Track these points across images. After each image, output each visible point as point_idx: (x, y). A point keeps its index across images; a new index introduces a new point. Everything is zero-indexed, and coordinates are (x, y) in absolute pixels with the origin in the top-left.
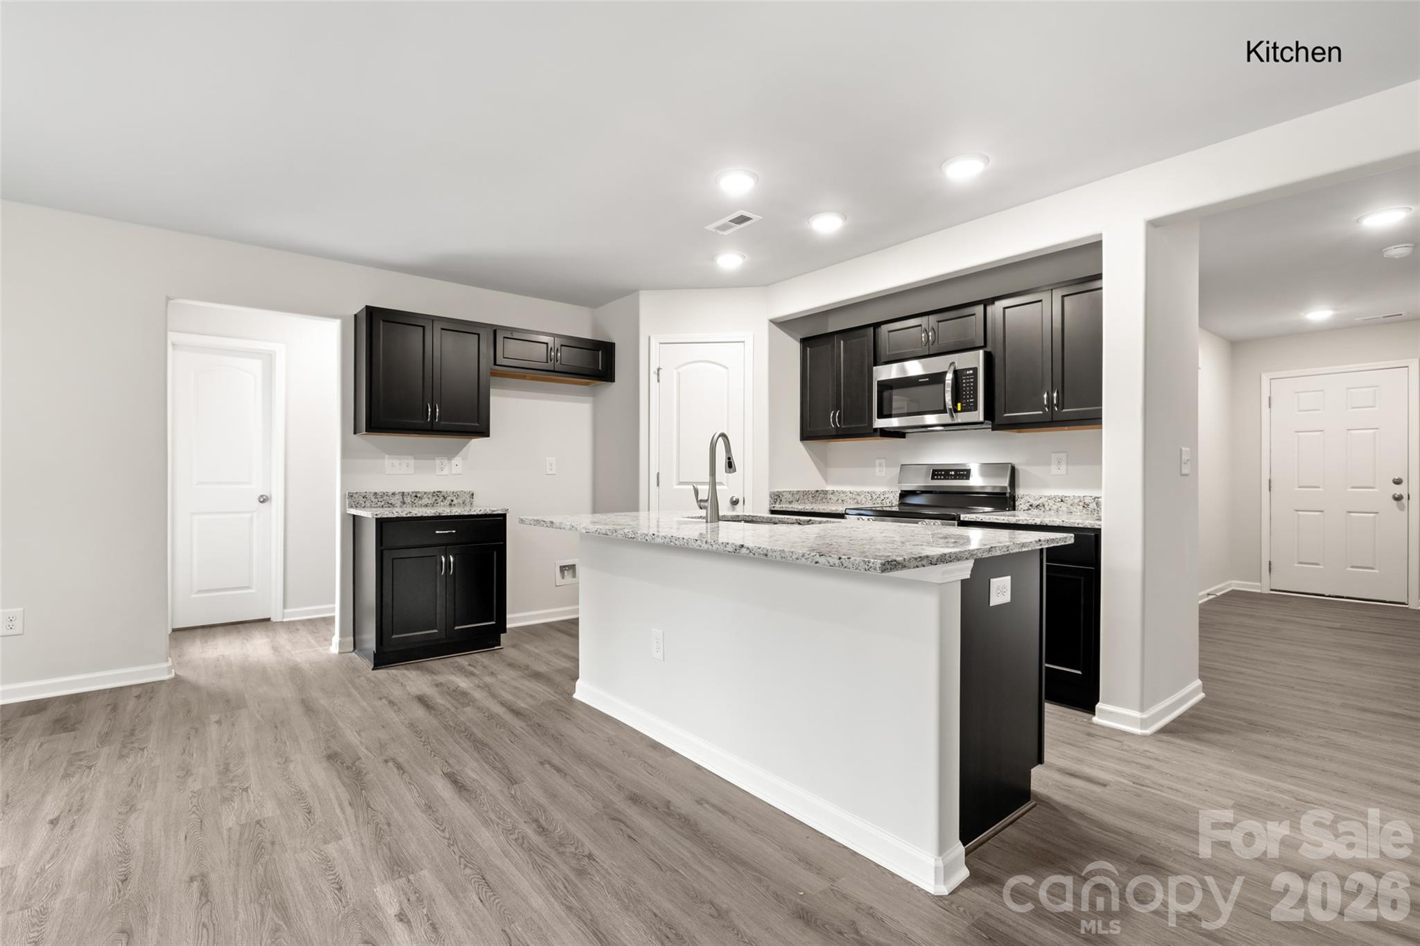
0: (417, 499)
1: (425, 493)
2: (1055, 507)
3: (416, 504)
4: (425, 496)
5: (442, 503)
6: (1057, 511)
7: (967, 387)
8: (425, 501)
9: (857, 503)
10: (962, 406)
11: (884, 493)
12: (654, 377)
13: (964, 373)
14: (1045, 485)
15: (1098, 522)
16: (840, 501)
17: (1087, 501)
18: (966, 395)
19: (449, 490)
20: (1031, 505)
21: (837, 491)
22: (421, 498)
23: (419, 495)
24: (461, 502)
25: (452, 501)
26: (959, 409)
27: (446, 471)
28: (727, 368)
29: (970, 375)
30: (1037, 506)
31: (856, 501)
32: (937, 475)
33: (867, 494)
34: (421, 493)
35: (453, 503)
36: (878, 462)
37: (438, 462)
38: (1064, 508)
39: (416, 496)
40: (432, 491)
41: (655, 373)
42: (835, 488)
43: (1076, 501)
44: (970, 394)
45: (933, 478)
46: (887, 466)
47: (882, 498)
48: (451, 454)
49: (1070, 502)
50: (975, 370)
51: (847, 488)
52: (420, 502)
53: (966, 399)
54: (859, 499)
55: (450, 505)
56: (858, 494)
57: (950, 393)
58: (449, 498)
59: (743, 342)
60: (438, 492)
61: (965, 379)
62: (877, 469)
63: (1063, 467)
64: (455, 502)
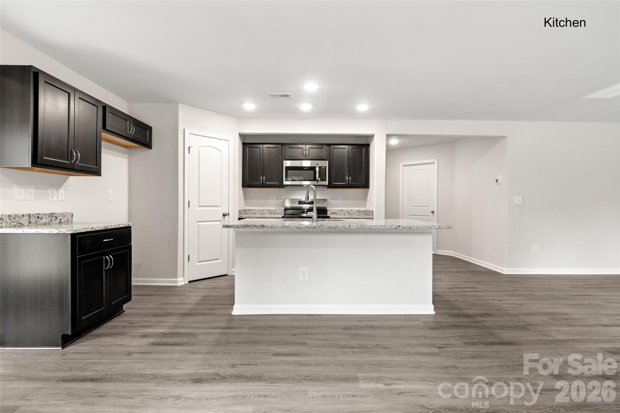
0: (39, 219)
1: (44, 214)
2: (340, 213)
3: (39, 223)
4: (44, 217)
5: (55, 222)
6: (340, 214)
7: (322, 173)
8: (44, 220)
9: (262, 214)
10: (320, 179)
11: (275, 210)
12: (187, 151)
13: (321, 168)
14: (336, 207)
15: (373, 217)
16: (253, 213)
17: (349, 211)
18: (322, 175)
19: (59, 212)
20: (332, 213)
21: (252, 209)
22: (41, 218)
23: (40, 216)
24: (66, 220)
25: (61, 220)
26: (320, 180)
27: (55, 198)
28: (221, 152)
29: (323, 169)
30: (334, 213)
31: (261, 213)
32: (301, 203)
33: (267, 210)
34: (42, 214)
35: (62, 221)
36: (271, 197)
37: (50, 191)
38: (342, 214)
39: (38, 217)
40: (49, 213)
41: (187, 148)
42: (251, 208)
43: (346, 211)
44: (324, 175)
45: (299, 204)
46: (275, 199)
47: (274, 212)
48: (58, 186)
49: (344, 211)
50: (325, 167)
51: (257, 208)
52: (41, 222)
53: (322, 177)
54: (263, 212)
55: (60, 222)
56: (263, 211)
57: (318, 174)
58: (59, 218)
59: (228, 141)
60: (53, 213)
61: (322, 170)
62: (271, 200)
63: (342, 201)
64: (63, 220)
